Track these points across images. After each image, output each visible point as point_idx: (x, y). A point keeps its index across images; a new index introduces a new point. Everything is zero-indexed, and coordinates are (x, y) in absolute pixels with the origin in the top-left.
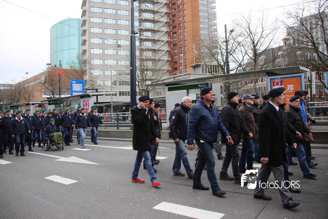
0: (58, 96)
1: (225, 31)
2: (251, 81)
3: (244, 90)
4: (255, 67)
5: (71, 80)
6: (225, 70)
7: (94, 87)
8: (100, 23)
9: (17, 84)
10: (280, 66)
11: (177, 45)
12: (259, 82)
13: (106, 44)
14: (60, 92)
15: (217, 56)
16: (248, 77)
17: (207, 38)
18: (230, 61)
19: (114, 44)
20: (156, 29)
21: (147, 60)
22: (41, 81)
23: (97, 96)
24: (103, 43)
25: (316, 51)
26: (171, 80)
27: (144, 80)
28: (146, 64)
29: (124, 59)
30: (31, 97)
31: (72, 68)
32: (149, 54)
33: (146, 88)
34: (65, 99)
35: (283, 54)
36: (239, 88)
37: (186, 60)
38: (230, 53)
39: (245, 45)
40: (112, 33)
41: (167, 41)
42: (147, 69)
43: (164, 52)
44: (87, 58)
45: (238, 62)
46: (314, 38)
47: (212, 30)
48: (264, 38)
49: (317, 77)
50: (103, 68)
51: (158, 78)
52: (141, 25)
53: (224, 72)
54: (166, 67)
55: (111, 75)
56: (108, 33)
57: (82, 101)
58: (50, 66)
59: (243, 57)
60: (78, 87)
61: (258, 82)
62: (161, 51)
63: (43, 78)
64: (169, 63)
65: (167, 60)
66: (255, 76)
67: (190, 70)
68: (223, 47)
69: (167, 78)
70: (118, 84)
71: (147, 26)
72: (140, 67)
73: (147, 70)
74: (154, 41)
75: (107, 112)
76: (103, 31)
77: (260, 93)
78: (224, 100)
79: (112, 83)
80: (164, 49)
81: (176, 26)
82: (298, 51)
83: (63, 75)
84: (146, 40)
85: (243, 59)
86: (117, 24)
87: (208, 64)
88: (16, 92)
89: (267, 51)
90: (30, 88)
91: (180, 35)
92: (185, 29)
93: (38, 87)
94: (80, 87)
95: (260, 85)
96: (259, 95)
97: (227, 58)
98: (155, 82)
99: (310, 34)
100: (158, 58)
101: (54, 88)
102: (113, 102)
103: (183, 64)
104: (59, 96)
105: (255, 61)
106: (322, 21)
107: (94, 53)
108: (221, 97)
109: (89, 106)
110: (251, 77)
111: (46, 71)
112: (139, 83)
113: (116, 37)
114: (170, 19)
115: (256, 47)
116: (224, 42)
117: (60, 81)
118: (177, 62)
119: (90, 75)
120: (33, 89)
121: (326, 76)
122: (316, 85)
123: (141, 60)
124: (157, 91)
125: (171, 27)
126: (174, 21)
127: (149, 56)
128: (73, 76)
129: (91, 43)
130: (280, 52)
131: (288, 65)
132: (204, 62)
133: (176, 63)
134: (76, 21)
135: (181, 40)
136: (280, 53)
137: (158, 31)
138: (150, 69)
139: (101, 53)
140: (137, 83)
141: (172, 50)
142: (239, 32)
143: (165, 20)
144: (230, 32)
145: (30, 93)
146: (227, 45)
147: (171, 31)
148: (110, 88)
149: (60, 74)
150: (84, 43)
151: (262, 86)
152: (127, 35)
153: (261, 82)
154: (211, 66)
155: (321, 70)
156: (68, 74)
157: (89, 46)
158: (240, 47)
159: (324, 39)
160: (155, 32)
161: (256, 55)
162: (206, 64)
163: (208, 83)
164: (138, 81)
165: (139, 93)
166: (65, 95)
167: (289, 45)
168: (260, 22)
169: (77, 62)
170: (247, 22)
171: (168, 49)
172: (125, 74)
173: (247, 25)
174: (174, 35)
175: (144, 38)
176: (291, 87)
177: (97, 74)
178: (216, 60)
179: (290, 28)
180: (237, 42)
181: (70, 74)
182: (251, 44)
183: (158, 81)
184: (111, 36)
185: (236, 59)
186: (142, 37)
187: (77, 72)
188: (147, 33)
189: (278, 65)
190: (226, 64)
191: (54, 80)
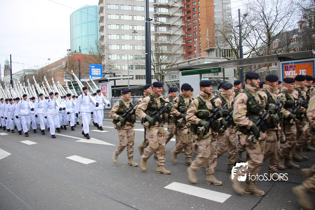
1: (238, 15)
2: (264, 65)
4: (268, 51)
5: (90, 65)
6: (239, 53)
7: (112, 71)
8: (116, 9)
9: (40, 69)
10: (294, 50)
11: (191, 30)
12: (273, 65)
13: (123, 30)
14: (80, 77)
15: (230, 40)
16: (262, 62)
17: (221, 22)
18: (244, 45)
19: (130, 30)
20: (171, 13)
21: (162, 44)
22: (62, 67)
23: (115, 80)
24: (120, 29)
26: (186, 65)
27: (159, 64)
28: (161, 49)
29: (139, 44)
31: (91, 54)
32: (164, 39)
33: (161, 72)
35: (298, 37)
37: (200, 45)
38: (243, 37)
39: (259, 29)
40: (129, 19)
41: (181, 26)
42: (162, 53)
43: (179, 37)
44: (105, 43)
45: (251, 46)
47: (226, 14)
48: (278, 22)
50: (121, 53)
51: (173, 62)
52: (156, 11)
53: (238, 56)
54: (181, 51)
55: (128, 59)
56: (124, 19)
57: (100, 85)
58: (70, 52)
59: (257, 43)
60: (97, 71)
61: (271, 66)
62: (175, 36)
63: (64, 64)
64: (184, 48)
65: (182, 44)
66: (268, 61)
67: (204, 54)
68: (236, 31)
69: (182, 62)
70: (135, 69)
71: (162, 11)
72: (156, 52)
73: (162, 54)
74: (169, 26)
76: (120, 17)
79: (129, 67)
80: (178, 34)
81: (190, 11)
82: (314, 34)
83: (83, 60)
84: (162, 25)
86: (133, 10)
87: (222, 48)
88: (39, 76)
89: (281, 35)
90: (52, 73)
91: (195, 20)
92: (199, 14)
93: (59, 72)
94: (99, 72)
95: (274, 69)
97: (241, 42)
98: (170, 65)
100: (173, 43)
102: (130, 86)
103: (197, 49)
105: (269, 45)
107: (111, 39)
109: (106, 91)
110: (264, 62)
111: (67, 57)
112: (154, 67)
113: (133, 23)
114: (185, 4)
115: (270, 31)
116: (237, 26)
117: (79, 66)
118: (192, 46)
119: (108, 60)
120: (55, 74)
123: (157, 45)
124: (172, 75)
125: (186, 12)
126: (188, 6)
127: (164, 41)
128: (92, 61)
129: (108, 29)
131: (302, 49)
132: (218, 46)
133: (191, 48)
134: (94, 8)
135: (195, 24)
136: (294, 36)
137: (173, 16)
138: (165, 54)
139: (118, 38)
140: (152, 67)
141: (187, 35)
142: (253, 16)
143: (179, 5)
144: (244, 16)
146: (240, 30)
147: (185, 16)
148: (127, 73)
149: (79, 59)
150: (102, 29)
151: (276, 69)
152: (142, 21)
153: (275, 65)
154: (225, 50)
156: (87, 59)
157: (106, 32)
158: (254, 31)
160: (170, 17)
161: (270, 39)
162: (219, 48)
163: (220, 68)
164: (154, 65)
165: (154, 76)
166: (85, 79)
167: (304, 28)
168: (274, 6)
169: (95, 48)
170: (261, 6)
171: (182, 34)
172: (141, 58)
173: (261, 9)
174: (188, 19)
175: (159, 23)
176: (303, 72)
177: (115, 59)
178: (230, 44)
179: (305, 10)
180: (251, 26)
181: (89, 59)
182: (265, 28)
183: (173, 65)
184: (127, 22)
185: (249, 43)
186: (157, 23)
187: (95, 57)
188: (162, 18)
189: (293, 49)
190: (240, 48)
191: (75, 65)
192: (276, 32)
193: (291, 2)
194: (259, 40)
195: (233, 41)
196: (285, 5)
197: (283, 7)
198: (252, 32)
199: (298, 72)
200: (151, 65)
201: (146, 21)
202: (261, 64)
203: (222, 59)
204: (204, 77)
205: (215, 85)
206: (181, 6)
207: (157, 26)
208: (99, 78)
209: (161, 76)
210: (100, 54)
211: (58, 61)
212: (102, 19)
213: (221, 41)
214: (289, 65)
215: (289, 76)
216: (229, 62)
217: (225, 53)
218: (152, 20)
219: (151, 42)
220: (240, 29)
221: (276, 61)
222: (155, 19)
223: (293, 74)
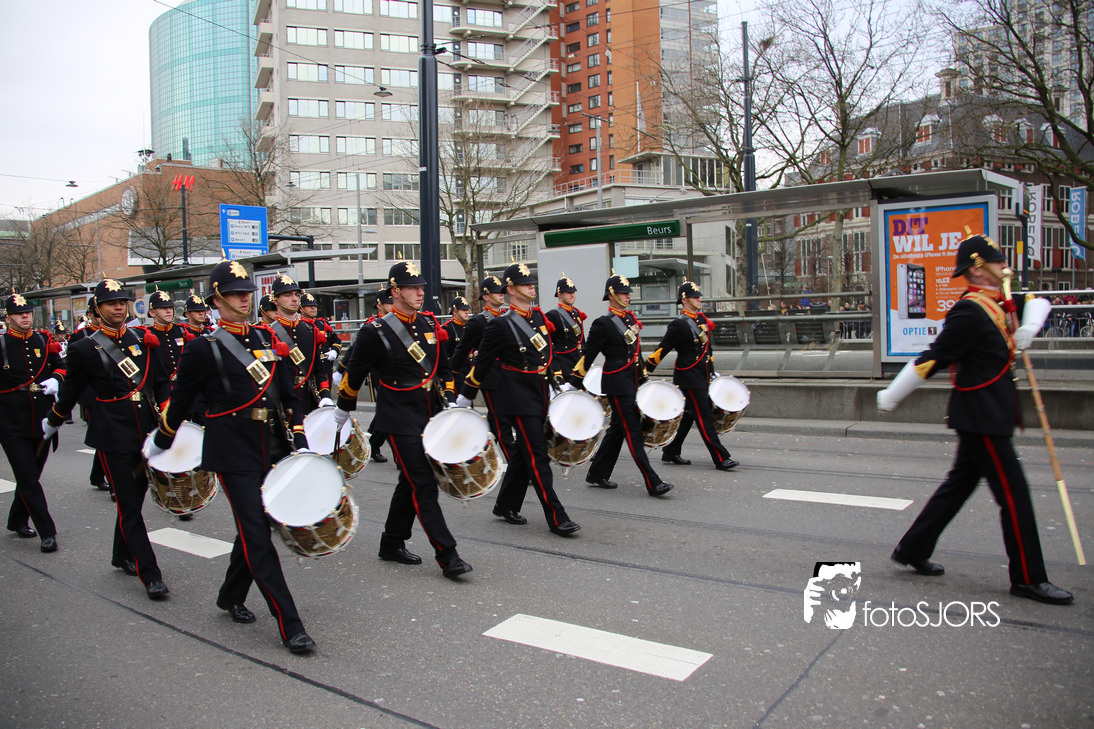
0: (179, 262)
1: (741, 41)
2: (829, 213)
3: (804, 241)
4: (841, 166)
5: (223, 207)
6: (742, 174)
7: (301, 230)
8: (318, 10)
9: (38, 221)
10: (926, 166)
11: (580, 90)
12: (857, 216)
13: (340, 83)
14: (185, 248)
15: (714, 126)
16: (819, 203)
17: (683, 66)
18: (759, 145)
19: (366, 85)
20: (511, 30)
21: (479, 138)
22: (122, 211)
23: (311, 261)
24: (330, 82)
25: (1047, 115)
26: (562, 209)
27: (468, 207)
28: (475, 152)
29: (400, 136)
30: (88, 264)
31: (226, 166)
32: (488, 120)
33: (474, 234)
34: (202, 272)
35: (939, 121)
36: (786, 238)
37: (612, 142)
38: (759, 119)
39: (810, 92)
40: (362, 48)
41: (547, 76)
42: (479, 169)
43: (538, 113)
44: (277, 131)
45: (784, 149)
46: (1044, 72)
47: (702, 38)
48: (874, 71)
49: (1049, 202)
50: (333, 165)
51: (517, 200)
52: (458, 19)
53: (738, 181)
54: (545, 163)
55: (358, 190)
56: (346, 46)
57: (260, 279)
59: (803, 134)
60: (247, 230)
61: (852, 218)
62: (526, 110)
63: (128, 202)
64: (554, 150)
65: (548, 138)
66: (841, 200)
67: (624, 174)
68: (735, 99)
69: (547, 201)
70: (383, 222)
71: (480, 22)
72: (457, 164)
73: (479, 172)
74: (503, 75)
75: (345, 314)
76: (331, 39)
77: (857, 255)
78: (737, 274)
79: (362, 217)
80: (536, 103)
81: (578, 23)
82: (990, 114)
83: (196, 189)
84: (480, 69)
85: (802, 142)
86: (376, 15)
87: (684, 154)
88: (36, 246)
89: (885, 114)
90: (86, 235)
91: (593, 55)
92: (609, 34)
93: (111, 229)
94: (254, 231)
95: (858, 227)
96: (855, 259)
97: (748, 136)
98: (507, 212)
99: (1032, 57)
100: (515, 133)
101: (167, 232)
102: (366, 281)
103: (599, 155)
104: (182, 262)
105: (843, 146)
106: (1075, 14)
107: (300, 115)
108: (728, 267)
110: (827, 204)
111: (136, 177)
112: (450, 215)
113: (376, 60)
114: (559, 1)
115: (848, 100)
116: (738, 81)
117: (184, 208)
118: (581, 145)
119: (287, 189)
120: (96, 238)
121: (1077, 201)
122: (1043, 229)
123: (460, 140)
124: (512, 244)
125: (563, 26)
126: (571, 7)
127: (485, 127)
128: (230, 193)
129: (288, 80)
130: (926, 116)
131: (951, 164)
132: (672, 146)
133: (578, 151)
134: (238, 2)
135: (595, 70)
136: (927, 120)
137: (518, 40)
138: (490, 170)
139: (324, 113)
140: (444, 216)
141: (564, 107)
142: (790, 46)
144: (760, 45)
145: (85, 251)
146: (748, 93)
147: (562, 39)
148: (356, 234)
149: (183, 186)
150: (266, 79)
151: (866, 230)
152: (410, 53)
153: (863, 215)
154: (695, 160)
155: (1062, 181)
156: (212, 184)
157: (281, 92)
158: (794, 97)
159: (1076, 75)
160: (507, 42)
161: (848, 126)
162: (677, 155)
163: (678, 221)
164: (449, 209)
165: (450, 249)
166: (204, 256)
167: (960, 93)
168: (862, 16)
169: (242, 147)
170: (819, 13)
171: (550, 103)
172: (405, 186)
173: (820, 23)
174: (571, 52)
175: (470, 64)
176: (953, 241)
177: (312, 187)
178: (712, 140)
179: (963, 34)
180: (784, 81)
181: (219, 185)
182: (829, 90)
183: (516, 210)
184: (358, 57)
185: (778, 140)
186: (463, 61)
187: (242, 180)
188: (480, 46)
189: (921, 162)
190: (745, 155)
191: (167, 206)
192: (866, 105)
193: (915, 5)
194: (810, 129)
195: (722, 130)
196: (898, 13)
197: (891, 20)
198: (788, 100)
199: (935, 241)
200: (438, 208)
201: (422, 56)
202: (818, 210)
203: (684, 193)
204: (624, 253)
205: (661, 282)
206: (545, 6)
207: (461, 72)
208: (256, 253)
209: (475, 248)
210: (257, 170)
211: (106, 191)
212: (265, 44)
213: (681, 131)
214: (909, 217)
215: (907, 253)
216: (708, 202)
217: (695, 172)
218: (442, 50)
219: (440, 131)
220: (746, 91)
221: (864, 202)
222: (455, 49)
223: (921, 245)
